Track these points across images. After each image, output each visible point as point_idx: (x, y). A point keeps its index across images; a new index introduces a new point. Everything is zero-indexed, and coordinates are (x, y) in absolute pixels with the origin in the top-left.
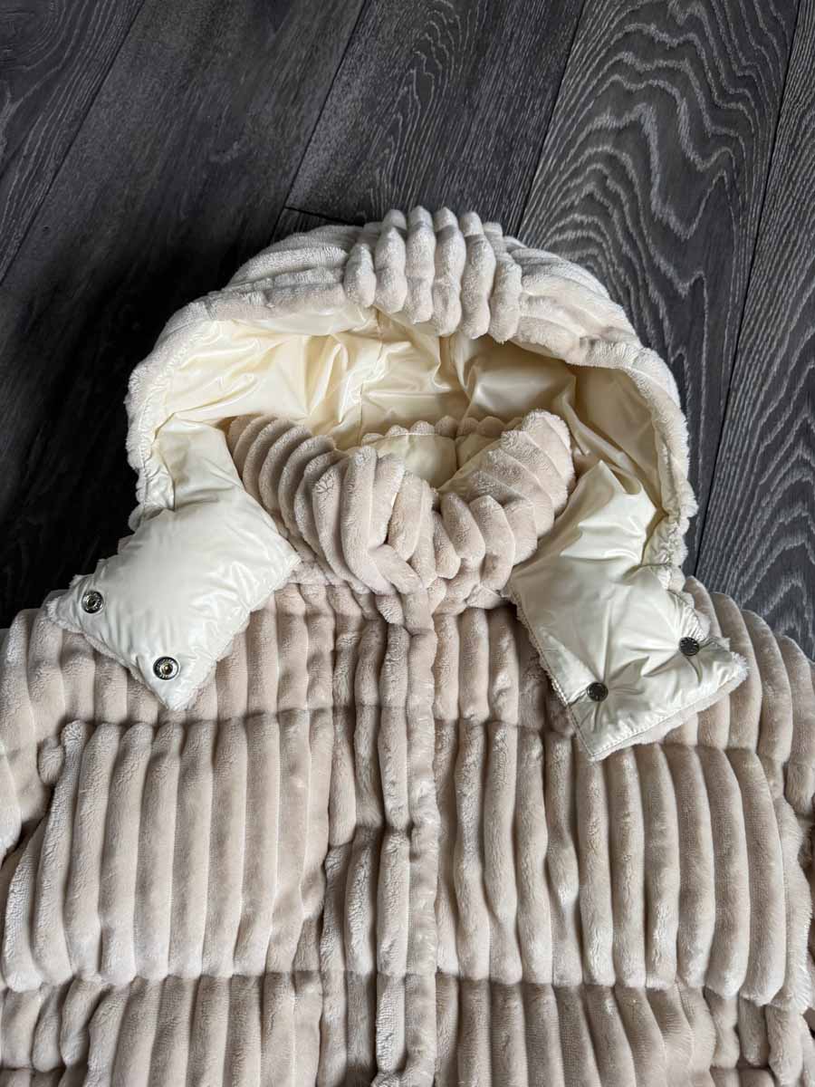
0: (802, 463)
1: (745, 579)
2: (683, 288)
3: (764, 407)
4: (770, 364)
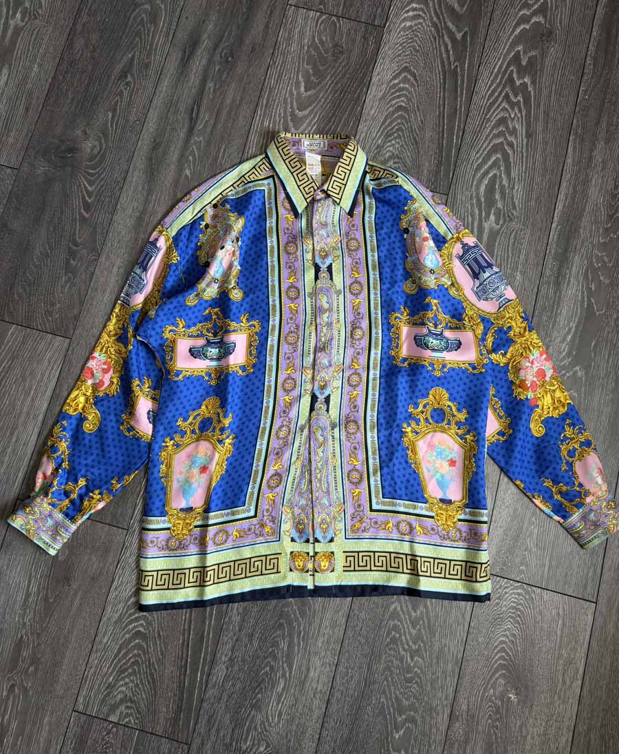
0: (504, 109)
1: (478, 155)
2: (459, 36)
3: (490, 87)
4: (494, 68)
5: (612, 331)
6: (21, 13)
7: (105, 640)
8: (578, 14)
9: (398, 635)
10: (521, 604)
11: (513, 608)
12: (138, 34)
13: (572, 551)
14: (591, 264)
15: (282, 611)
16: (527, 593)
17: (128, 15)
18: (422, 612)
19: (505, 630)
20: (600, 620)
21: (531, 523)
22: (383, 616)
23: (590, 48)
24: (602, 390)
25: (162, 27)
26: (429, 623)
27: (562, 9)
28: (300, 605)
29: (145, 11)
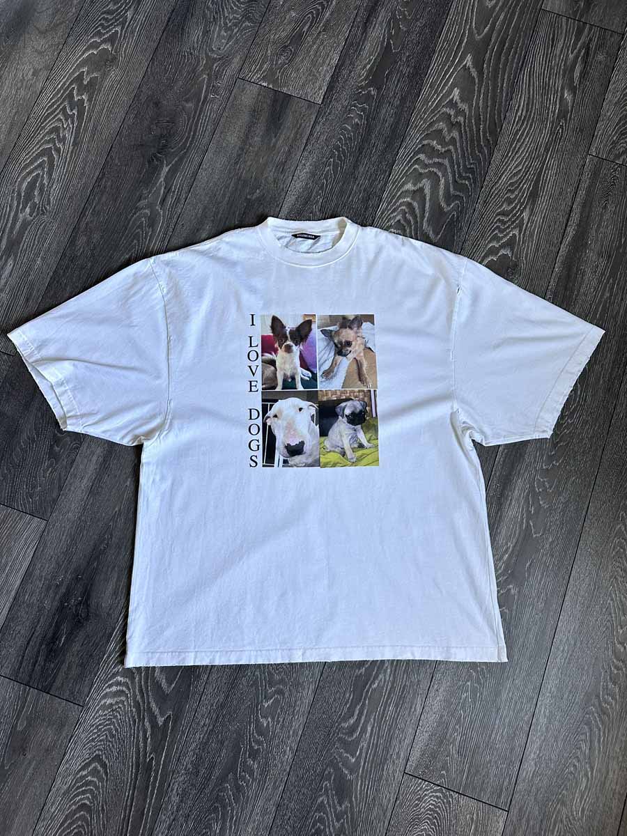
5: (546, 555)
6: (30, 207)
7: (53, 810)
8: (543, 250)
9: (322, 827)
10: (439, 807)
11: (430, 810)
12: (136, 236)
13: (490, 761)
14: (532, 489)
15: (218, 795)
16: (445, 796)
17: (129, 217)
18: (347, 807)
19: (422, 831)
20: (510, 828)
21: (455, 730)
22: (311, 808)
23: (551, 283)
24: (533, 608)
25: (160, 231)
26: (352, 818)
27: (529, 243)
28: (235, 791)
29: (145, 215)
